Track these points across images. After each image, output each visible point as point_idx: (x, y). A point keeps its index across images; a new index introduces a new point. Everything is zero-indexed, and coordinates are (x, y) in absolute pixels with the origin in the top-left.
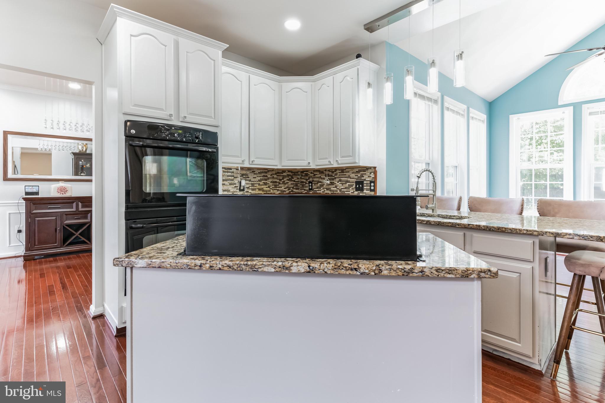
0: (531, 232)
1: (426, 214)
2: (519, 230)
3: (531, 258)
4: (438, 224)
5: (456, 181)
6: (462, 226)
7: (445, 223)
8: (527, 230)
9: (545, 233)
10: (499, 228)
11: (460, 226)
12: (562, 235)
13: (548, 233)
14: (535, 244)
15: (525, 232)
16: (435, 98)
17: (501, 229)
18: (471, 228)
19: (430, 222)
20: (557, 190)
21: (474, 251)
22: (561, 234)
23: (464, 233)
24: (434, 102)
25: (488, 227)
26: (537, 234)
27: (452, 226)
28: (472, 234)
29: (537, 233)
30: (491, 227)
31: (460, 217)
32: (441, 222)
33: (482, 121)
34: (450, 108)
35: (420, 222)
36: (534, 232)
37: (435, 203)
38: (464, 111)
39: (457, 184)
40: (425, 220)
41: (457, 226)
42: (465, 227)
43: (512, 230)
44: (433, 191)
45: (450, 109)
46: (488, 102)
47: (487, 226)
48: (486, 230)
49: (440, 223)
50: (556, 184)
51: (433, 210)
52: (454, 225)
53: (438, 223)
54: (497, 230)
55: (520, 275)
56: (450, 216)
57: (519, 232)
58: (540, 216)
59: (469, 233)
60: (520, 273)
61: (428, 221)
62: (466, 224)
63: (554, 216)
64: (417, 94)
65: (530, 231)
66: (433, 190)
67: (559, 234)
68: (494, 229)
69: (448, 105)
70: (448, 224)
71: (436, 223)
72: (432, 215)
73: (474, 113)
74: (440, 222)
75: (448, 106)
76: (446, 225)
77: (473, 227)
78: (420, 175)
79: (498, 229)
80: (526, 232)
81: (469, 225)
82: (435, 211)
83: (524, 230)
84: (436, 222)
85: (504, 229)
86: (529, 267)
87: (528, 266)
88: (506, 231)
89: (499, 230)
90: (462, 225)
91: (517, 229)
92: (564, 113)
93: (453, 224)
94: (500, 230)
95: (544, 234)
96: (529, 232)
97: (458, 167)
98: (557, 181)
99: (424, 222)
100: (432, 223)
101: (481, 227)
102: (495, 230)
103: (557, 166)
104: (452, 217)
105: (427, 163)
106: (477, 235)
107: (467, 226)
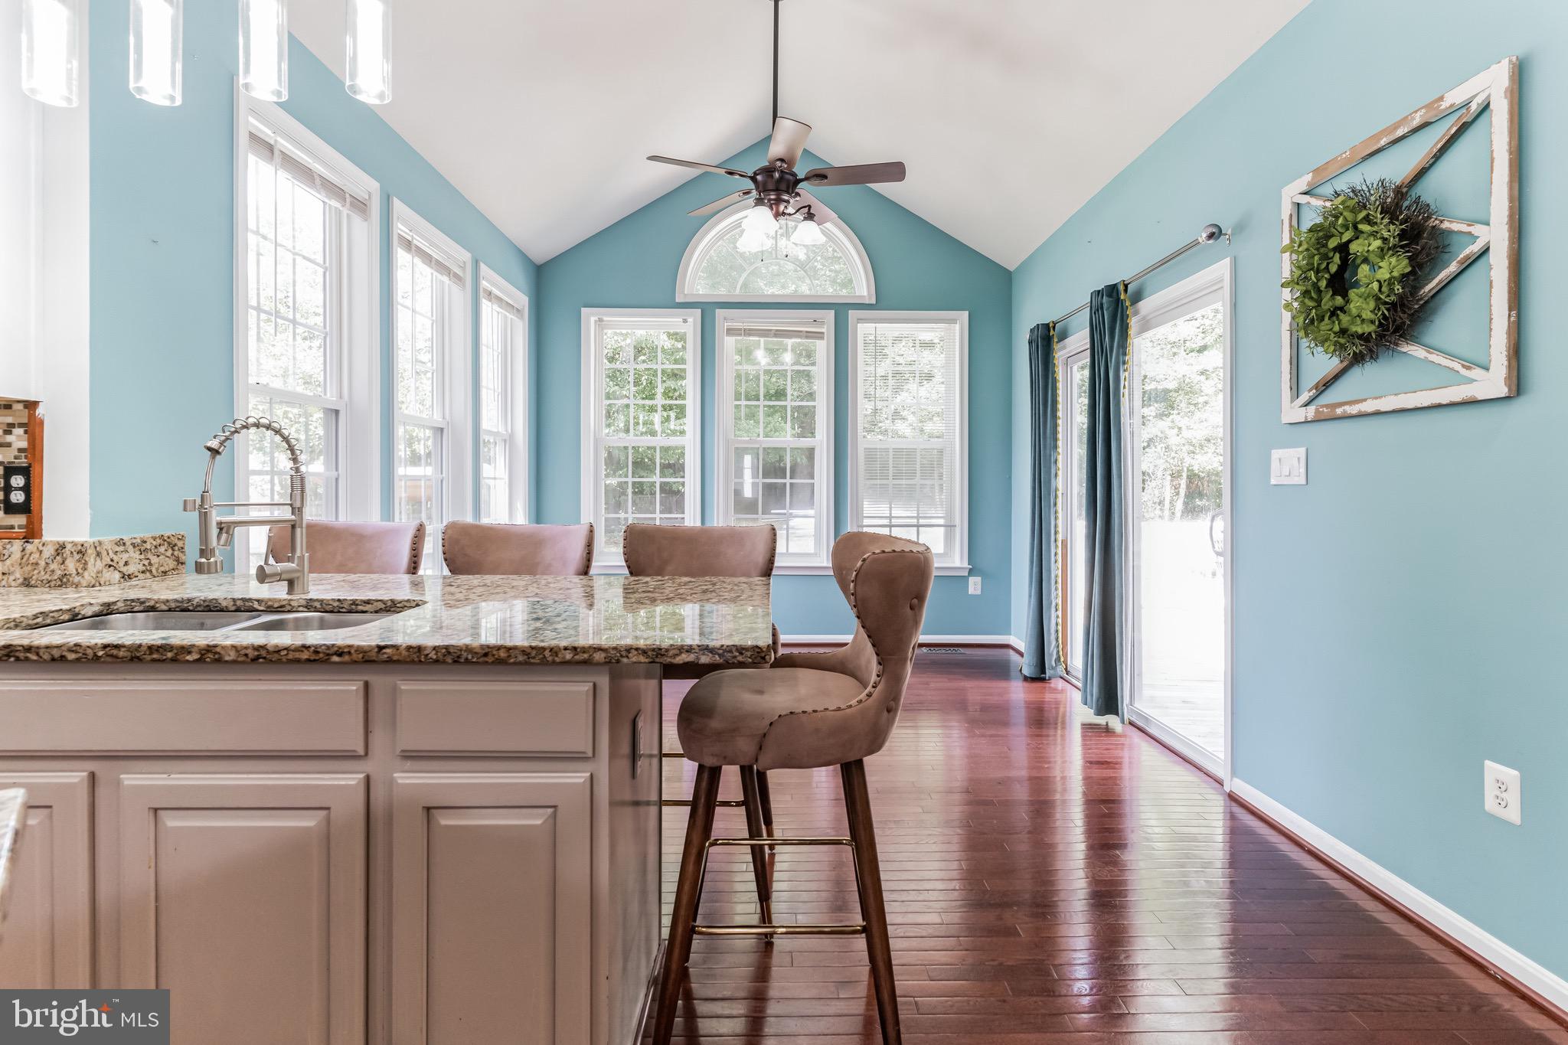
0: (586, 656)
1: (258, 601)
2: (551, 650)
3: (584, 745)
4: (255, 660)
5: (442, 473)
6: (355, 656)
7: (284, 653)
8: (575, 649)
9: (624, 653)
10: (487, 650)
11: (346, 658)
12: (671, 653)
13: (633, 651)
14: (598, 691)
15: (568, 656)
16: (362, 195)
17: (495, 652)
18: (390, 661)
19: (216, 653)
20: (673, 496)
21: (403, 751)
22: (667, 650)
23: (367, 685)
24: (351, 203)
25: (452, 651)
26: (603, 660)
27: (315, 660)
28: (396, 684)
29: (603, 655)
30: (461, 650)
31: (389, 603)
32: (268, 647)
33: (518, 310)
34: (415, 242)
35: (170, 655)
36: (595, 655)
37: (298, 553)
38: (463, 268)
39: (444, 482)
40: (193, 646)
41: (335, 659)
42: (366, 658)
43: (528, 654)
44: (293, 509)
45: (417, 247)
46: (535, 264)
47: (447, 647)
48: (444, 662)
49: (263, 653)
50: (675, 483)
51: (291, 583)
52: (321, 655)
53: (252, 654)
54: (481, 660)
55: (554, 816)
56: (354, 602)
57: (550, 659)
58: (631, 573)
59: (380, 681)
60: (555, 807)
61: (209, 649)
62: (371, 648)
63: (659, 572)
64: (276, 152)
65: (584, 650)
66: (291, 505)
67: (663, 652)
68: (470, 657)
69: (408, 231)
70: (297, 655)
71: (246, 655)
72: (284, 603)
73: (490, 280)
74: (263, 647)
75: (408, 234)
76: (290, 656)
77: (395, 658)
78: (222, 443)
79: (486, 655)
80: (571, 655)
81: (380, 648)
82: (297, 587)
83: (566, 649)
84: (246, 648)
85: (503, 654)
86: (582, 780)
87: (577, 777)
88: (512, 661)
89: (486, 659)
90: (352, 651)
91: (544, 649)
92: (685, 321)
93: (316, 652)
94: (490, 659)
95: (622, 656)
96: (581, 654)
97: (445, 431)
98: (677, 477)
99: (190, 653)
100: (227, 658)
101: (426, 652)
102: (474, 660)
103: (674, 441)
104: (360, 608)
105: (331, 410)
106: (411, 687)
107: (373, 655)
